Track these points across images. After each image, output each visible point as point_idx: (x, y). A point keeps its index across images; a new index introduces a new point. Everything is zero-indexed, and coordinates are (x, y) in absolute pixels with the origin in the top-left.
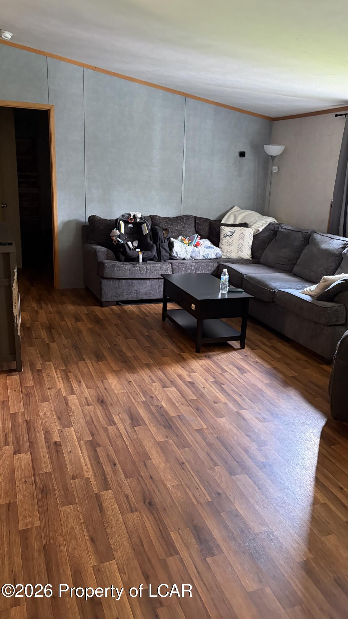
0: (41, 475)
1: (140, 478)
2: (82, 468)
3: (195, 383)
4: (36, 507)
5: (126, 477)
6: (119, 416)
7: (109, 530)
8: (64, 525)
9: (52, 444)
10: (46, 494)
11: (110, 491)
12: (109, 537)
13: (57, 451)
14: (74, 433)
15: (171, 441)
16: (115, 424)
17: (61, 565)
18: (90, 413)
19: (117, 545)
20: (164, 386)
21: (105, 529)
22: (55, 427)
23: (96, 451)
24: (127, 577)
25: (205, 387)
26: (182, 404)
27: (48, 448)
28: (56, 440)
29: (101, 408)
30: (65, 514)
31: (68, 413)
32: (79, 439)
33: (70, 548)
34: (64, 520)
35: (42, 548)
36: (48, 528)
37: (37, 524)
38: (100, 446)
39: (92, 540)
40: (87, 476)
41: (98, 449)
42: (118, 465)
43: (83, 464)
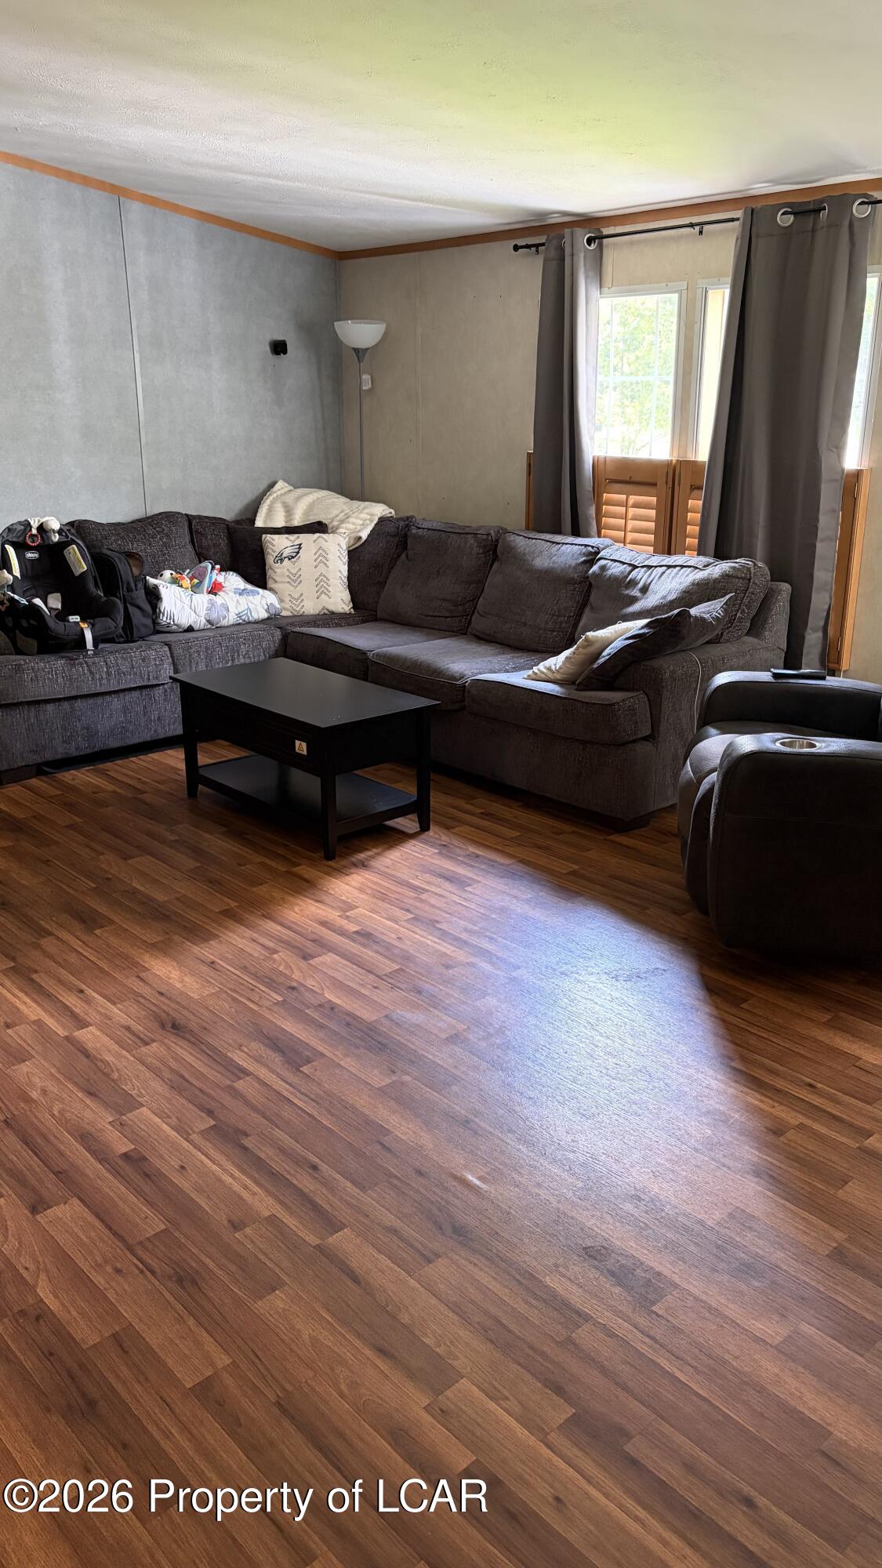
0: (147, 1244)
1: (395, 1182)
2: (241, 1198)
3: (372, 932)
4: (191, 1322)
5: (363, 1189)
6: (242, 1051)
7: (405, 1318)
8: (294, 1341)
9: (120, 1162)
10: (194, 1282)
11: (345, 1230)
12: (417, 1333)
13: (147, 1175)
14: (157, 1120)
15: (407, 1078)
16: (246, 1073)
17: (348, 1432)
18: (161, 1061)
19: (445, 1344)
20: (306, 957)
21: (394, 1317)
22: (98, 1117)
23: (246, 1149)
24: (516, 1403)
25: (401, 936)
26: (376, 988)
27: (117, 1173)
28: (124, 1150)
29: (182, 1043)
30: (276, 1316)
31: (107, 1075)
32: (182, 1130)
33: (343, 1387)
34: (285, 1331)
35: (275, 1410)
36: (257, 1361)
37: (222, 1360)
38: (247, 1135)
39: (382, 1351)
40: (267, 1214)
41: (246, 1142)
42: (324, 1167)
43: (236, 1187)
